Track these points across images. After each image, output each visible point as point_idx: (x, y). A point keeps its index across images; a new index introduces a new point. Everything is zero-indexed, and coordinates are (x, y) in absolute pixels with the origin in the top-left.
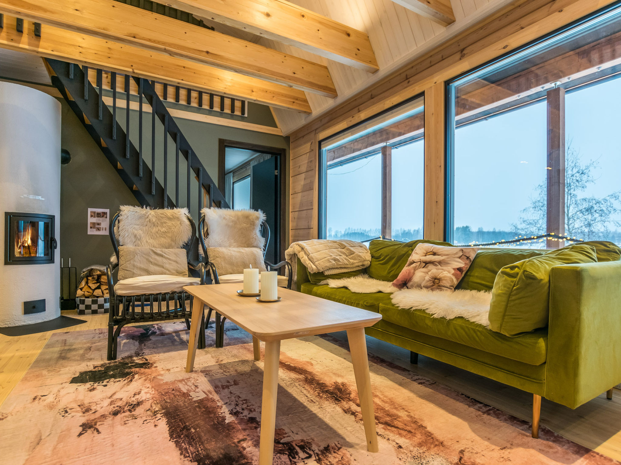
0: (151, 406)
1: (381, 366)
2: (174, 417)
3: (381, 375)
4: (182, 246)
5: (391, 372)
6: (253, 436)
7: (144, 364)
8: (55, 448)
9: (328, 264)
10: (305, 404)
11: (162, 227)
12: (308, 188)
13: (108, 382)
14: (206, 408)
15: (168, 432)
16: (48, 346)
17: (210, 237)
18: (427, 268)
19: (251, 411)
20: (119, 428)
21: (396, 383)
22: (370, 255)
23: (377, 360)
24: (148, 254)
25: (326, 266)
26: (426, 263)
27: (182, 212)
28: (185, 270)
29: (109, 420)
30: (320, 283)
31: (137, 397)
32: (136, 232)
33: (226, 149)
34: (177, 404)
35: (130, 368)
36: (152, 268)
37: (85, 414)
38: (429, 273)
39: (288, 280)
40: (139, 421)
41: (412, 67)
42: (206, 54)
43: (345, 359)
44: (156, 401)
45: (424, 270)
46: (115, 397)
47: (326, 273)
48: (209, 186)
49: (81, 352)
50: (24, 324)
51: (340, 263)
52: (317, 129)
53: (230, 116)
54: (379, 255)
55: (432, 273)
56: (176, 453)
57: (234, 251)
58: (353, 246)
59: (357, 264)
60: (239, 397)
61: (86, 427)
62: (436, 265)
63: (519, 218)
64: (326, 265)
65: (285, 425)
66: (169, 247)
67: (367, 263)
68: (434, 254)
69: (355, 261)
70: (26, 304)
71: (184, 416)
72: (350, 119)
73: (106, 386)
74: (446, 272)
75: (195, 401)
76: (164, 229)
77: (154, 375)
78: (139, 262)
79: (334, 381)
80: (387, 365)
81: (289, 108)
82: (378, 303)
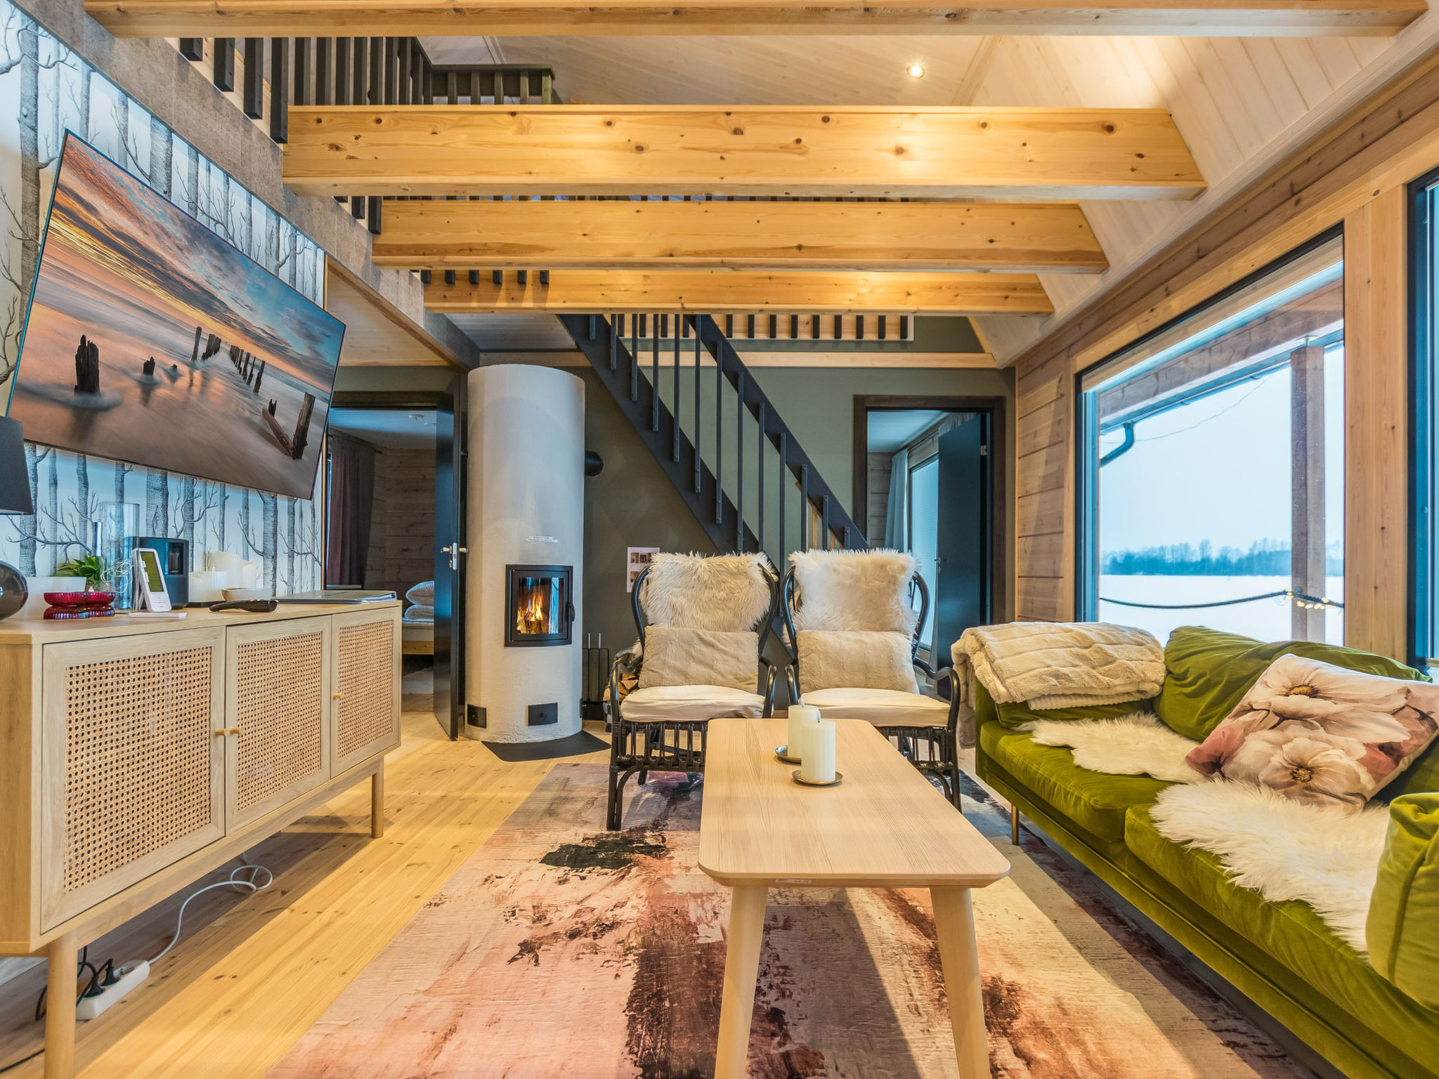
0: (629, 936)
1: (1142, 963)
2: (652, 967)
3: (1127, 989)
4: (752, 626)
5: (1160, 989)
6: (761, 1050)
7: (657, 847)
8: (473, 974)
9: (1037, 687)
10: (898, 1012)
11: (719, 590)
12: (1053, 484)
13: (590, 872)
14: (710, 964)
15: (629, 994)
16: (543, 787)
17: (803, 609)
18: (1282, 730)
19: (783, 995)
20: (567, 964)
21: (1158, 1023)
22: (1164, 667)
23: (1142, 944)
24: (689, 643)
25: (1032, 691)
26: (1284, 717)
27: (755, 563)
28: (751, 675)
29: (558, 947)
30: (1019, 728)
31: (617, 911)
32: (674, 600)
33: (869, 413)
34: (668, 943)
35: (632, 851)
36: (695, 669)
37: (534, 926)
38: (1286, 747)
39: (950, 713)
40: (599, 959)
41: (1309, 160)
42: (795, 251)
43: (1055, 921)
44: (640, 926)
45: (1274, 735)
46: (588, 903)
47: (1034, 706)
48: (822, 500)
49: (579, 805)
50: (528, 740)
51: (1070, 685)
52: (1072, 345)
53: (876, 345)
54: (1182, 670)
55: (1293, 748)
56: (621, 1037)
57: (848, 639)
58: (1115, 641)
59: (1120, 689)
60: (778, 958)
61: (528, 948)
62: (1311, 727)
64: (1032, 687)
65: (829, 1047)
66: (729, 628)
67: (1152, 689)
68: (1314, 693)
69: (1117, 682)
70: (532, 709)
71: (667, 970)
72: (1146, 315)
73: (583, 878)
74: (1339, 752)
75: (698, 945)
76: (722, 594)
77: (662, 873)
78: (673, 657)
79: (994, 974)
80: (1162, 966)
81: (994, 313)
82: (1123, 805)
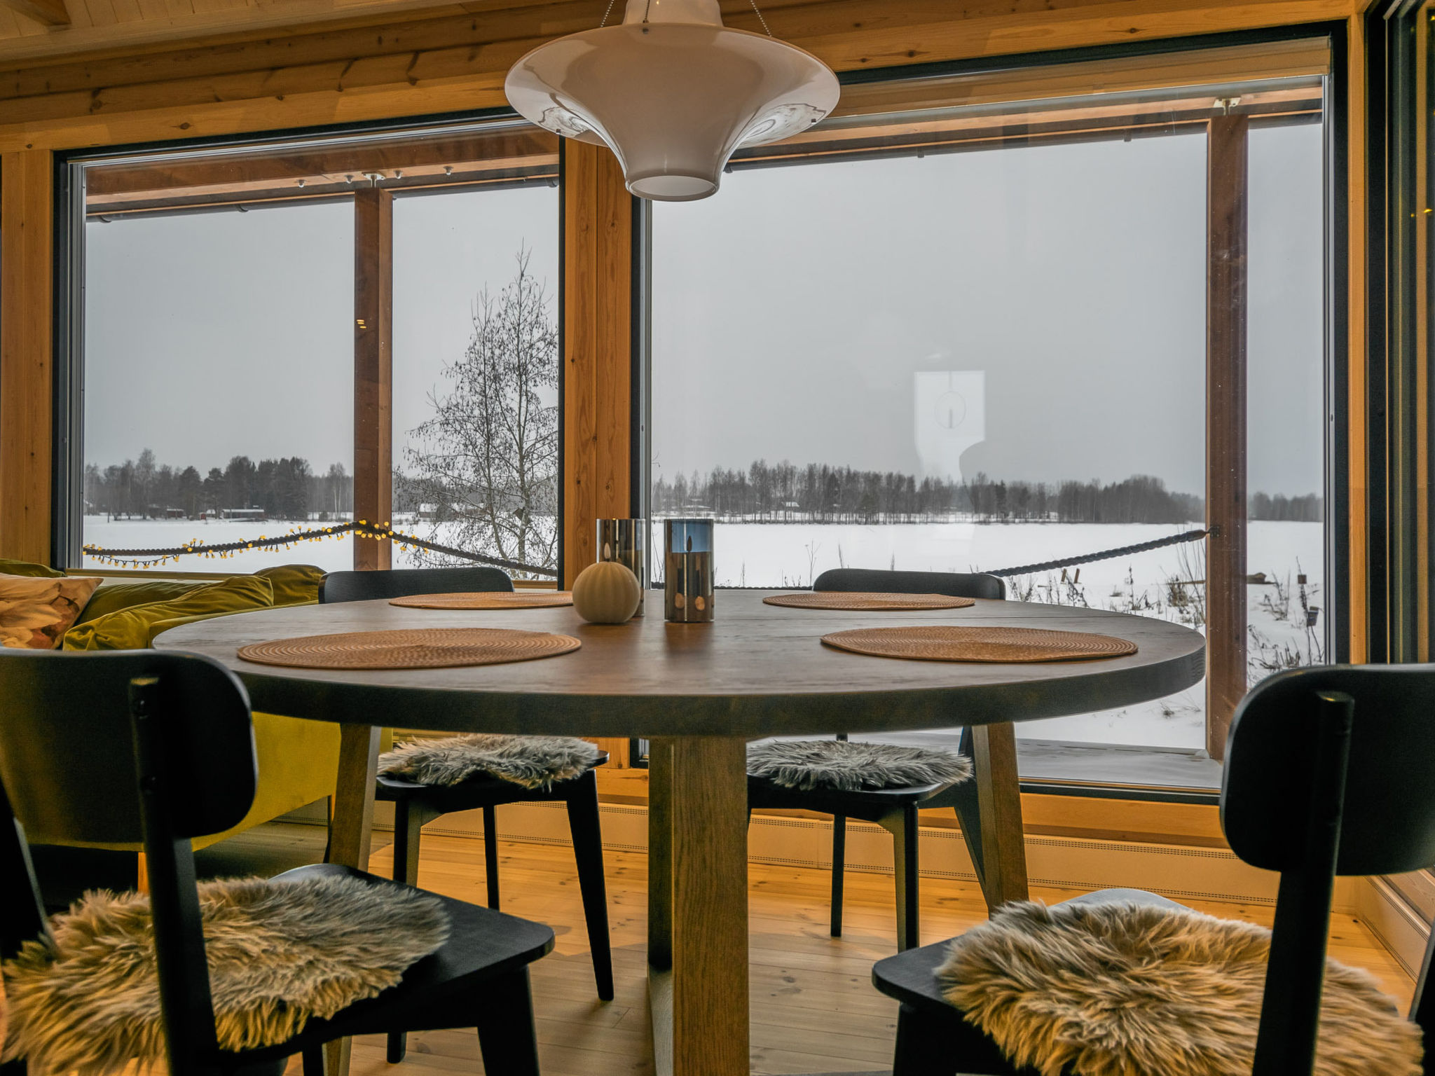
63: (407, 450)
74: (13, 640)
